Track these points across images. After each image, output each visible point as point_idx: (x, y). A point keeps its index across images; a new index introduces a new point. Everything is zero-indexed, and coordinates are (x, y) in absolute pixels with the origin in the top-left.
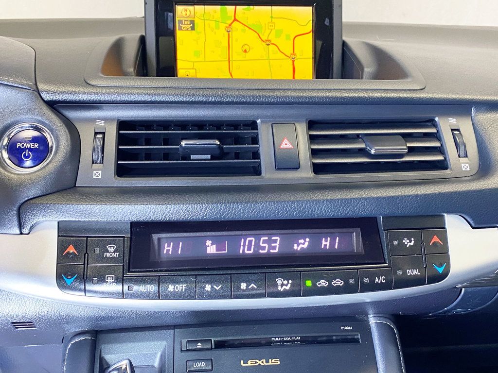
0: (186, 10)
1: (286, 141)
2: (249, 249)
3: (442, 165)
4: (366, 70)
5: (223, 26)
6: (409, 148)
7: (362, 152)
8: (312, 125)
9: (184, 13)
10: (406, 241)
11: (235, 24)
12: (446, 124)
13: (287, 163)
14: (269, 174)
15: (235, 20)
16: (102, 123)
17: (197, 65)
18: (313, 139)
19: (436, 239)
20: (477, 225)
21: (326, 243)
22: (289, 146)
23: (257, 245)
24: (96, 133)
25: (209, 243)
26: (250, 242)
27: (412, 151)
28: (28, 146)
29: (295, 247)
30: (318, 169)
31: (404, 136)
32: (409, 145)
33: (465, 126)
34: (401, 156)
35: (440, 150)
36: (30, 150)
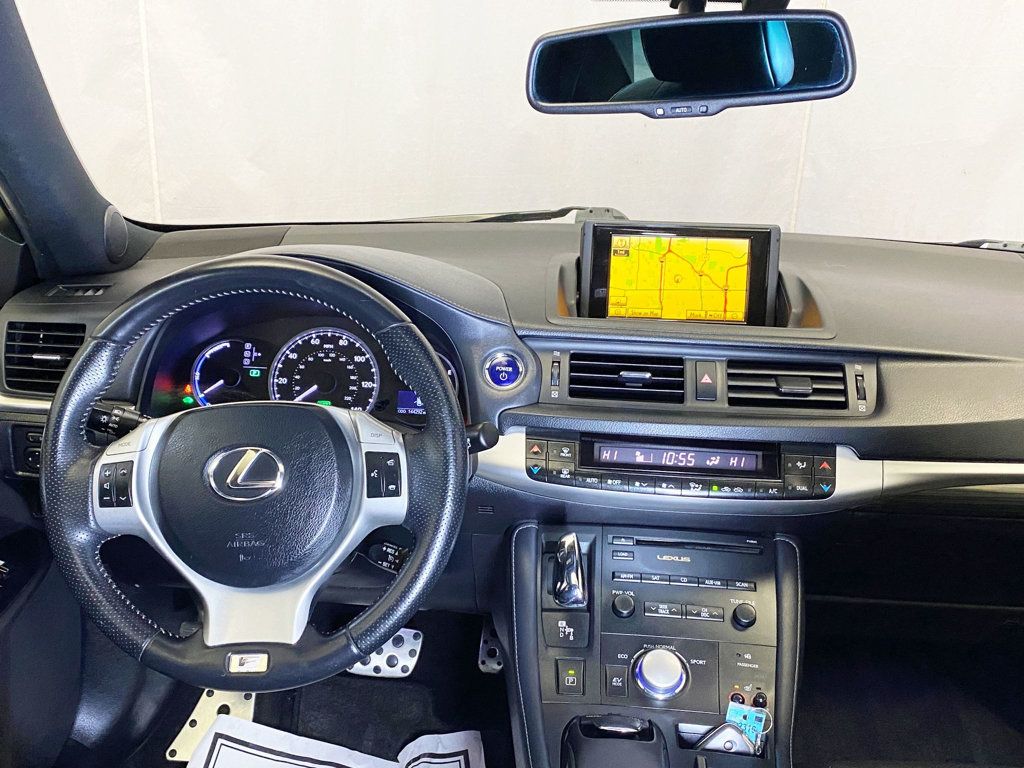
0: (621, 241)
1: (706, 377)
2: (670, 461)
3: (844, 405)
4: (793, 310)
5: (656, 257)
6: (814, 389)
7: (775, 390)
8: (732, 363)
9: (620, 243)
10: (799, 464)
11: (670, 255)
12: (853, 369)
13: (708, 394)
14: (690, 403)
15: (670, 251)
16: (557, 354)
17: (628, 294)
18: (730, 376)
19: (825, 465)
20: (863, 456)
21: (733, 462)
22: (709, 381)
23: (676, 458)
24: (553, 362)
25: (638, 453)
26: (671, 455)
27: (816, 391)
28: (503, 369)
29: (708, 463)
30: (732, 402)
31: (812, 377)
32: (815, 386)
33: (870, 373)
34: (807, 395)
35: (844, 392)
36: (506, 372)
